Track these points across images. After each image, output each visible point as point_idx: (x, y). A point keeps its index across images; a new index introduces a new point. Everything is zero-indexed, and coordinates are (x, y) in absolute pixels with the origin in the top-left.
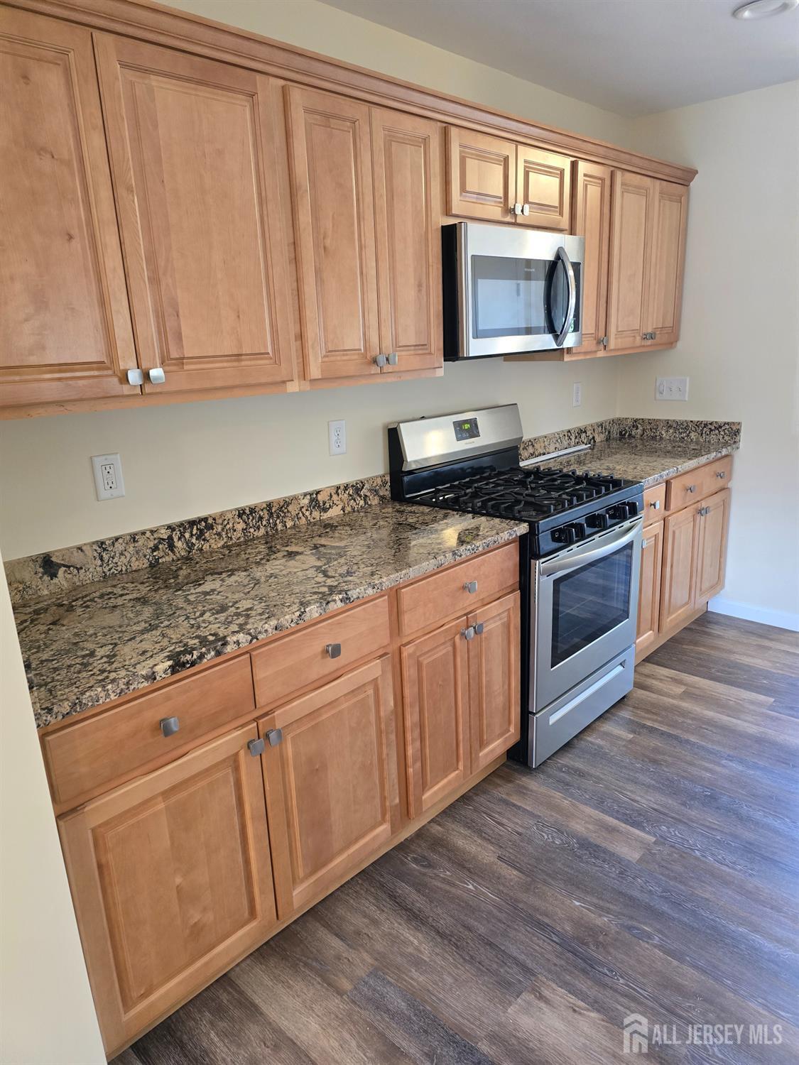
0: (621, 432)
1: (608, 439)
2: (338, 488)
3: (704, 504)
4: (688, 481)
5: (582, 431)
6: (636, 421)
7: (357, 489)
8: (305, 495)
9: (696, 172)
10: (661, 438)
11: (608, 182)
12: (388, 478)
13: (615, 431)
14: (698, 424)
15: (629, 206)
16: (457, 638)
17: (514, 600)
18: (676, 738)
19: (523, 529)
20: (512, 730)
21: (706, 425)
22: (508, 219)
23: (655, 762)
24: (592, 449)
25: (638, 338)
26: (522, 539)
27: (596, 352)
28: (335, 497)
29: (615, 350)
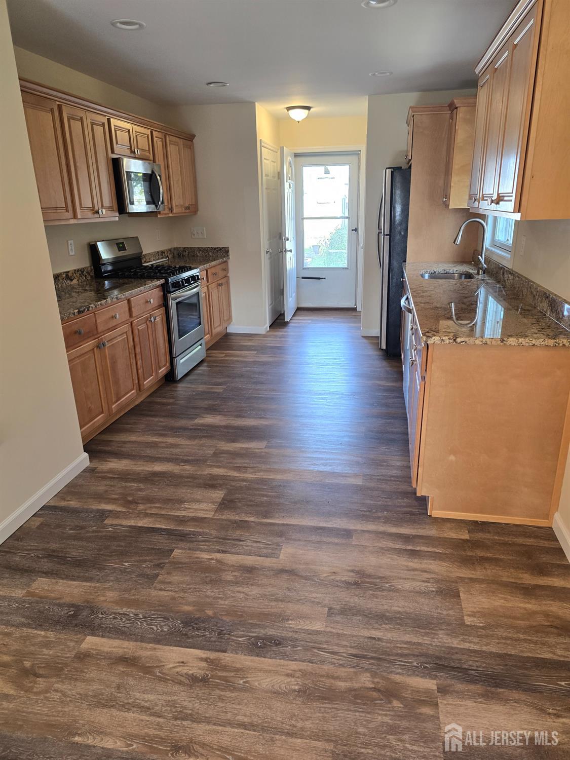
0: (178, 254)
1: (174, 257)
2: (75, 270)
3: (220, 282)
4: (213, 270)
5: (163, 252)
6: (185, 248)
7: (81, 271)
8: (64, 273)
9: (195, 136)
10: (197, 256)
11: (164, 140)
12: (92, 267)
13: (176, 253)
14: (212, 248)
15: (172, 150)
16: (148, 322)
17: (163, 310)
18: (226, 366)
19: (162, 281)
20: (168, 364)
21: (215, 249)
22: (133, 155)
23: (220, 373)
24: (168, 260)
25: (184, 210)
26: (162, 285)
27: (168, 214)
28: (74, 274)
29: (176, 213)
